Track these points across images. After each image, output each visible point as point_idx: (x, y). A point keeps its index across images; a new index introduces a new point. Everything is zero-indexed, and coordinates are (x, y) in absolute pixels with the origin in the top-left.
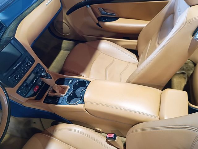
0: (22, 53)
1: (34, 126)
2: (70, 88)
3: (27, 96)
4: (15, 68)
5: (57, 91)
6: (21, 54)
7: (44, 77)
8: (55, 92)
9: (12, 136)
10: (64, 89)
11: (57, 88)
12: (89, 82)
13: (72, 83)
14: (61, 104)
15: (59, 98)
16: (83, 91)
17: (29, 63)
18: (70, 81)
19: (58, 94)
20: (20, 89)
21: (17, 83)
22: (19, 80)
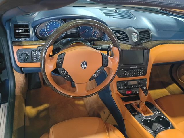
0: (144, 63)
1: (102, 114)
2: (152, 116)
3: (119, 91)
4: (131, 67)
5: (141, 108)
6: (142, 63)
7: (143, 89)
8: (139, 108)
9: (84, 106)
10: (146, 112)
11: (143, 105)
12: (173, 127)
13: (157, 114)
14: (136, 118)
15: (139, 113)
16: (161, 128)
17: (142, 73)
18: (157, 112)
19: (139, 110)
20: (121, 82)
21: (123, 77)
22: (126, 76)
